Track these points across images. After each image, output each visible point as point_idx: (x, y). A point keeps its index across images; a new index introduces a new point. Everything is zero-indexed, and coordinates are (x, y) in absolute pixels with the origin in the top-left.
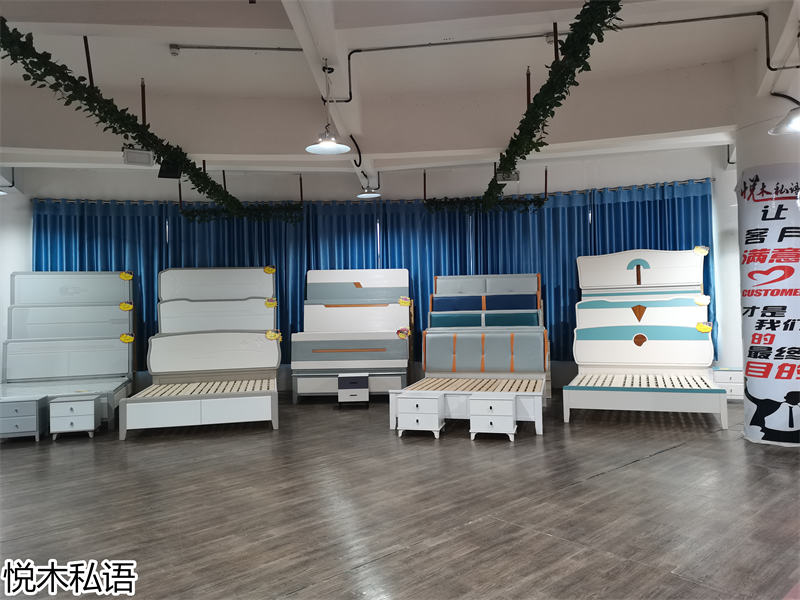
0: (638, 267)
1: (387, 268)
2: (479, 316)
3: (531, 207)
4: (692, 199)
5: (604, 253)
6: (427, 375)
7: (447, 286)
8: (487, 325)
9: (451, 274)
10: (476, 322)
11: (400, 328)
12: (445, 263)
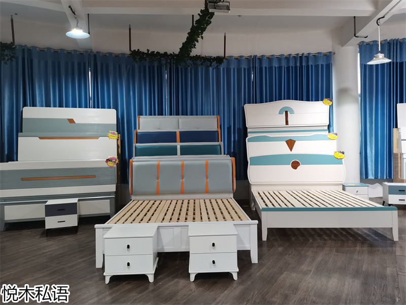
0: (286, 113)
1: (98, 107)
2: (176, 147)
3: (214, 63)
4: (320, 65)
5: (261, 102)
6: (133, 198)
7: (147, 124)
8: (181, 155)
9: (151, 114)
10: (172, 152)
11: (109, 157)
12: (146, 106)
